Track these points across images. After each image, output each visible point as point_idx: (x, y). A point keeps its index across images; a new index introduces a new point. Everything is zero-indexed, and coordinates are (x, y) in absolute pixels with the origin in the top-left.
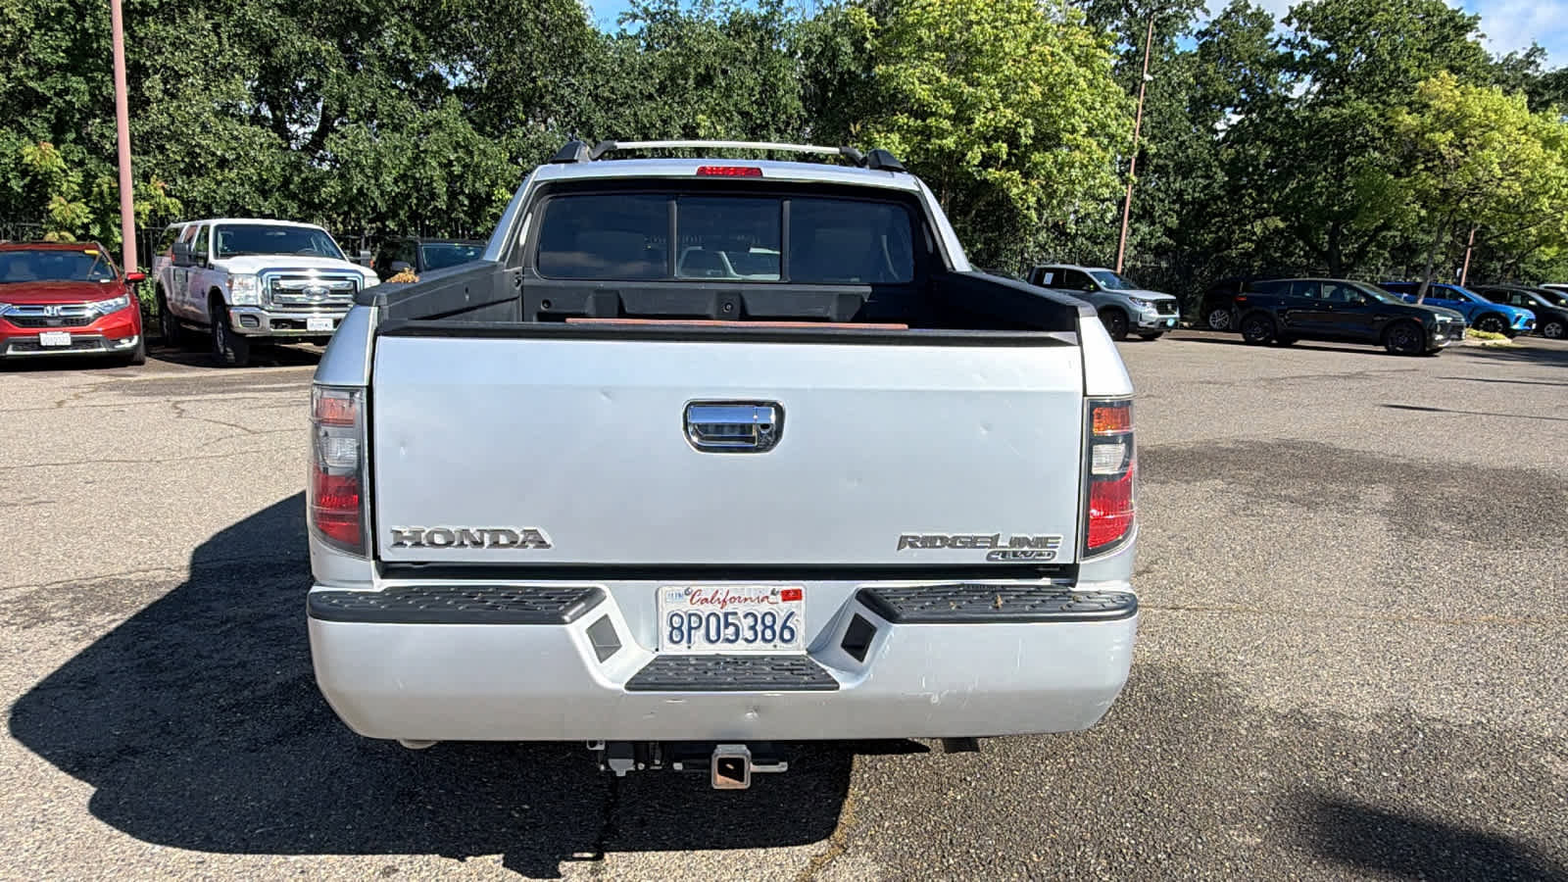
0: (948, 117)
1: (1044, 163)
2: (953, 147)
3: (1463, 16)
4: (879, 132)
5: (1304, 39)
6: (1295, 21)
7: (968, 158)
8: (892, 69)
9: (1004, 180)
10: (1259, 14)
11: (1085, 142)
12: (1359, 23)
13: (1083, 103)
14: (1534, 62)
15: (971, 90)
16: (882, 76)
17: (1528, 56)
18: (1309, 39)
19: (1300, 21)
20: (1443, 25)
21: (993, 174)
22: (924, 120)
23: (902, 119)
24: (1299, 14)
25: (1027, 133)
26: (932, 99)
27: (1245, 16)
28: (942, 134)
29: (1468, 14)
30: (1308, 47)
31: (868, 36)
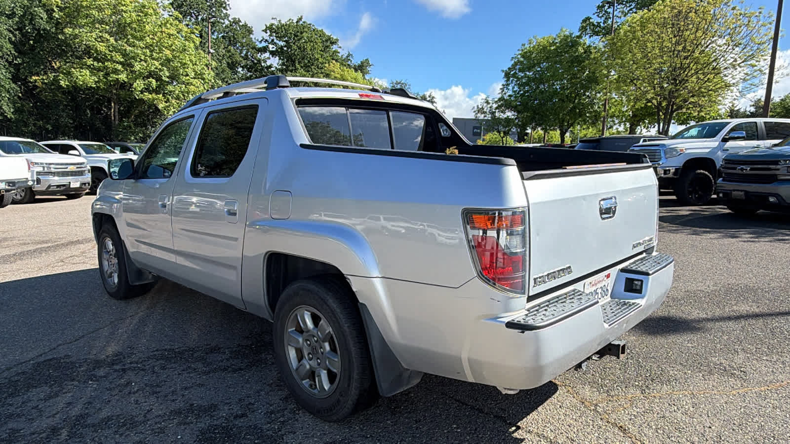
0: (121, 63)
1: (174, 91)
2: (126, 80)
3: (333, 38)
4: (75, 68)
5: (273, 40)
6: (268, 31)
7: (134, 86)
8: (77, 31)
9: (154, 99)
10: (245, 26)
11: (195, 81)
12: (298, 36)
13: (191, 61)
14: (350, 60)
15: (131, 48)
16: (70, 35)
17: (347, 57)
18: (275, 41)
19: (270, 31)
20: (327, 41)
21: (147, 96)
22: (103, 63)
23: (90, 62)
24: (270, 29)
25: (165, 74)
26: (107, 52)
27: (239, 26)
28: (116, 71)
29: (335, 38)
30: (275, 44)
31: (55, 9)
